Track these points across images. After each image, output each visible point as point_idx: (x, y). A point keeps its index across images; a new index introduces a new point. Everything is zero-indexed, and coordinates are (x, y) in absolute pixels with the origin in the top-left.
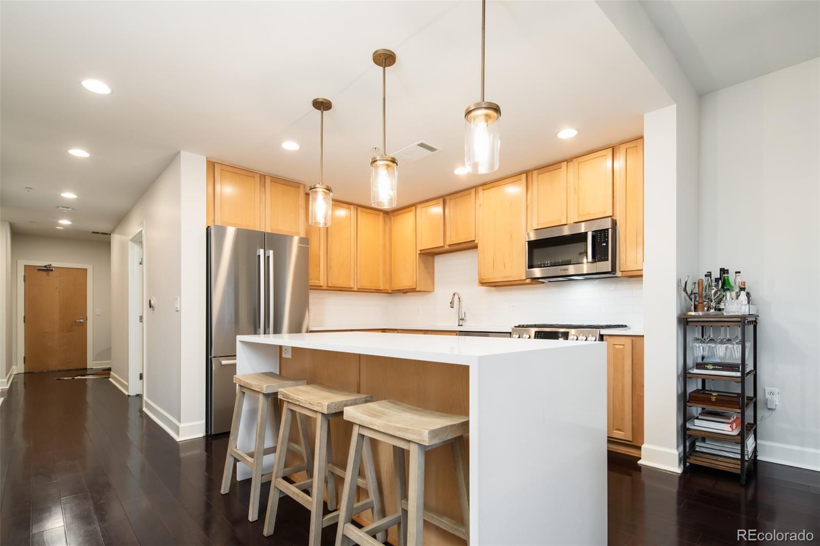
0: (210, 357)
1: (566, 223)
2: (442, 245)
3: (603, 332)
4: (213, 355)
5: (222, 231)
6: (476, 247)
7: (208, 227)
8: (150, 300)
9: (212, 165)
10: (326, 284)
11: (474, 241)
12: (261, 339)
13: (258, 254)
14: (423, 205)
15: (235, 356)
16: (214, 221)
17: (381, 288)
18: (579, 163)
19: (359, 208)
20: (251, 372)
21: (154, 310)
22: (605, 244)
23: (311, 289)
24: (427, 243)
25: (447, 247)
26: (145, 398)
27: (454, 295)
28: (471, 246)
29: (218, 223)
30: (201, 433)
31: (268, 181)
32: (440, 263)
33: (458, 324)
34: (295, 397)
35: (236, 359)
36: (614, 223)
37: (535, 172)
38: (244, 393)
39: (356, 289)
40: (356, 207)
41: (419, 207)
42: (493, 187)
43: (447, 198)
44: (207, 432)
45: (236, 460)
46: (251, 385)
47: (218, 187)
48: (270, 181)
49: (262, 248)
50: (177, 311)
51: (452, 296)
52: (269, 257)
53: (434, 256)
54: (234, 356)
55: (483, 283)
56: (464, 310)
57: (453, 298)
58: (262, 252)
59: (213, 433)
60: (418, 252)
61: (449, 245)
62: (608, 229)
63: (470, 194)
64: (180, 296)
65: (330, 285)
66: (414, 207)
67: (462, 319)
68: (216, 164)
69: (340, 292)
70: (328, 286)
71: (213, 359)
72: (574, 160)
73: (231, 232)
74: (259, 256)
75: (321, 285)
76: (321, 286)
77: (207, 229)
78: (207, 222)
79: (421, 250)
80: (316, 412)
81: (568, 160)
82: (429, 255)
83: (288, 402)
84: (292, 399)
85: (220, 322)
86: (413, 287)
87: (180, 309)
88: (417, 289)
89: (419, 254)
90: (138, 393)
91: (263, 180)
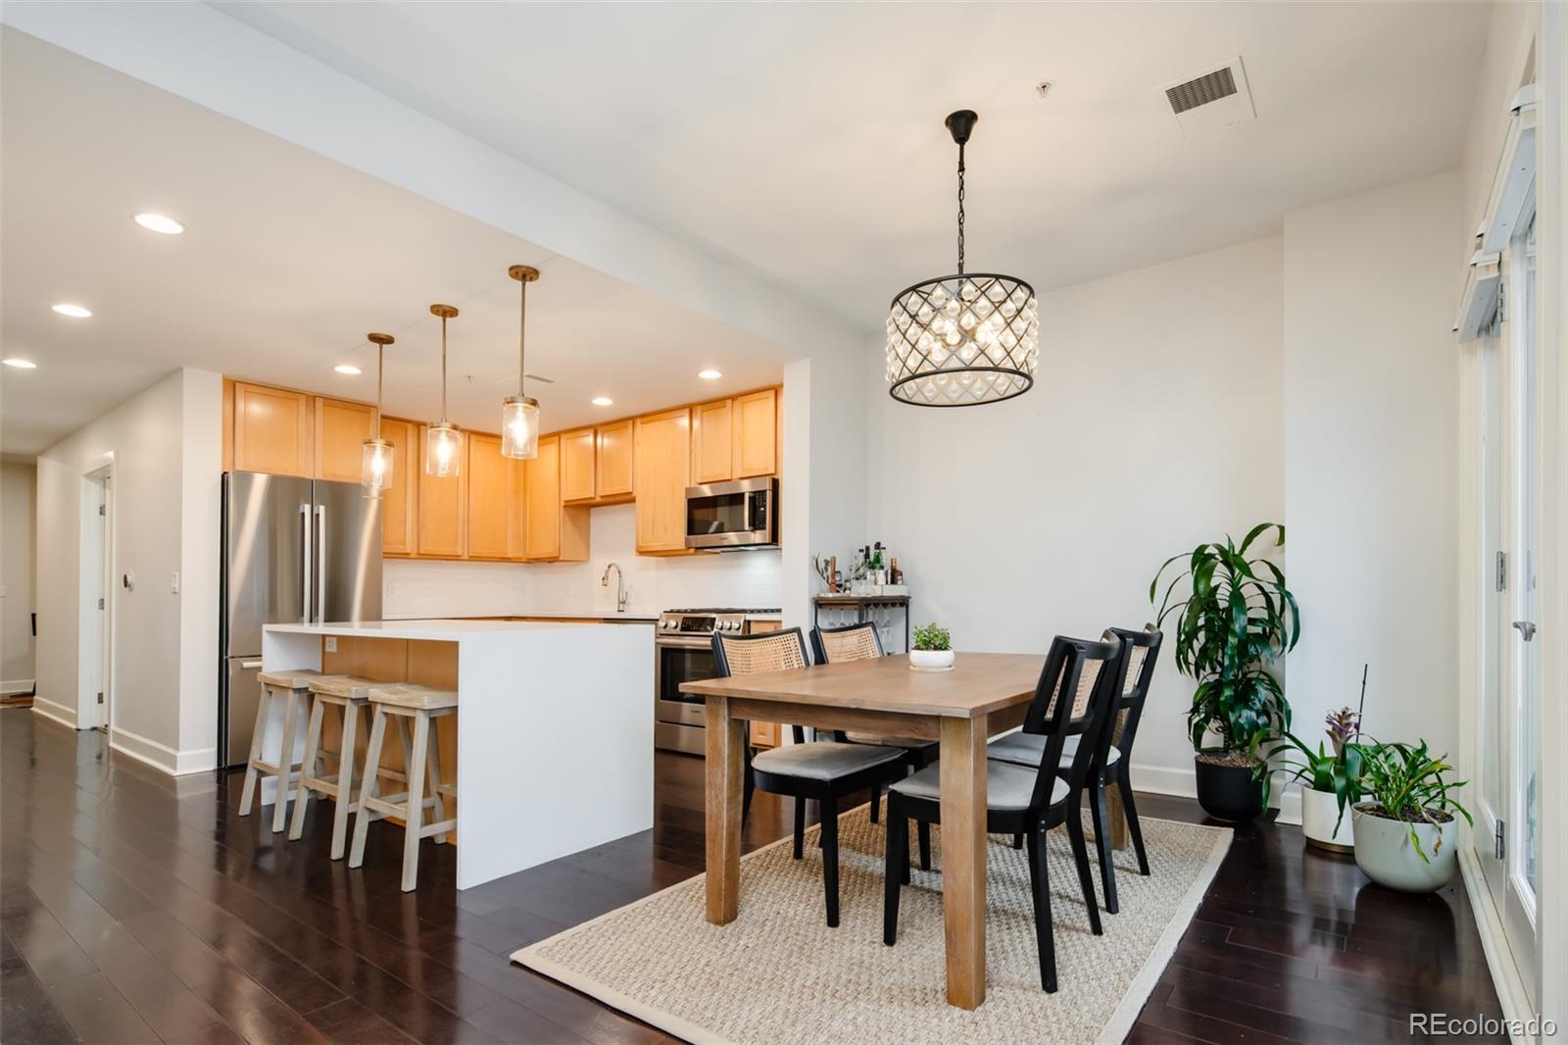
0: (225, 657)
1: (729, 478)
2: (593, 496)
3: (749, 617)
4: (230, 655)
5: (245, 478)
6: (633, 501)
7: (225, 473)
8: (125, 577)
9: (232, 386)
10: (415, 551)
11: (631, 493)
12: (306, 628)
13: (301, 511)
14: (569, 435)
15: (261, 656)
16: (234, 464)
17: (510, 556)
18: (744, 403)
19: (473, 437)
20: (282, 669)
21: (131, 590)
22: (762, 509)
23: (385, 557)
24: (575, 492)
25: (598, 499)
26: (113, 727)
27: (609, 567)
28: (627, 499)
29: (239, 467)
30: (210, 765)
31: (319, 403)
32: (599, 521)
33: (617, 609)
34: (326, 687)
35: (260, 660)
36: (775, 483)
37: (699, 408)
38: (271, 693)
39: (467, 558)
40: (467, 434)
41: (564, 438)
42: (652, 421)
43: (599, 429)
44: (219, 764)
45: (261, 774)
46: (278, 681)
47: (240, 406)
48: (322, 404)
49: (308, 503)
50: (175, 593)
51: (606, 568)
52: (318, 515)
53: (589, 510)
54: (259, 656)
55: (642, 553)
56: (626, 588)
57: (607, 572)
58: (307, 508)
59: (229, 764)
60: (563, 504)
61: (602, 497)
62: (765, 491)
63: (626, 427)
64: (180, 571)
65: (422, 552)
66: (557, 438)
67: (624, 602)
68: (237, 385)
69: (444, 562)
70: (419, 554)
71: (230, 660)
72: (739, 398)
73: (260, 482)
74: (303, 514)
75: (408, 551)
76: (408, 554)
77: (223, 476)
78: (223, 468)
79: (566, 502)
80: (345, 698)
81: (733, 398)
82: (581, 509)
83: (320, 694)
84: (323, 690)
85: (240, 608)
86: (554, 555)
87: (180, 589)
88: (561, 558)
89: (564, 506)
90: (94, 725)
91: (311, 403)
